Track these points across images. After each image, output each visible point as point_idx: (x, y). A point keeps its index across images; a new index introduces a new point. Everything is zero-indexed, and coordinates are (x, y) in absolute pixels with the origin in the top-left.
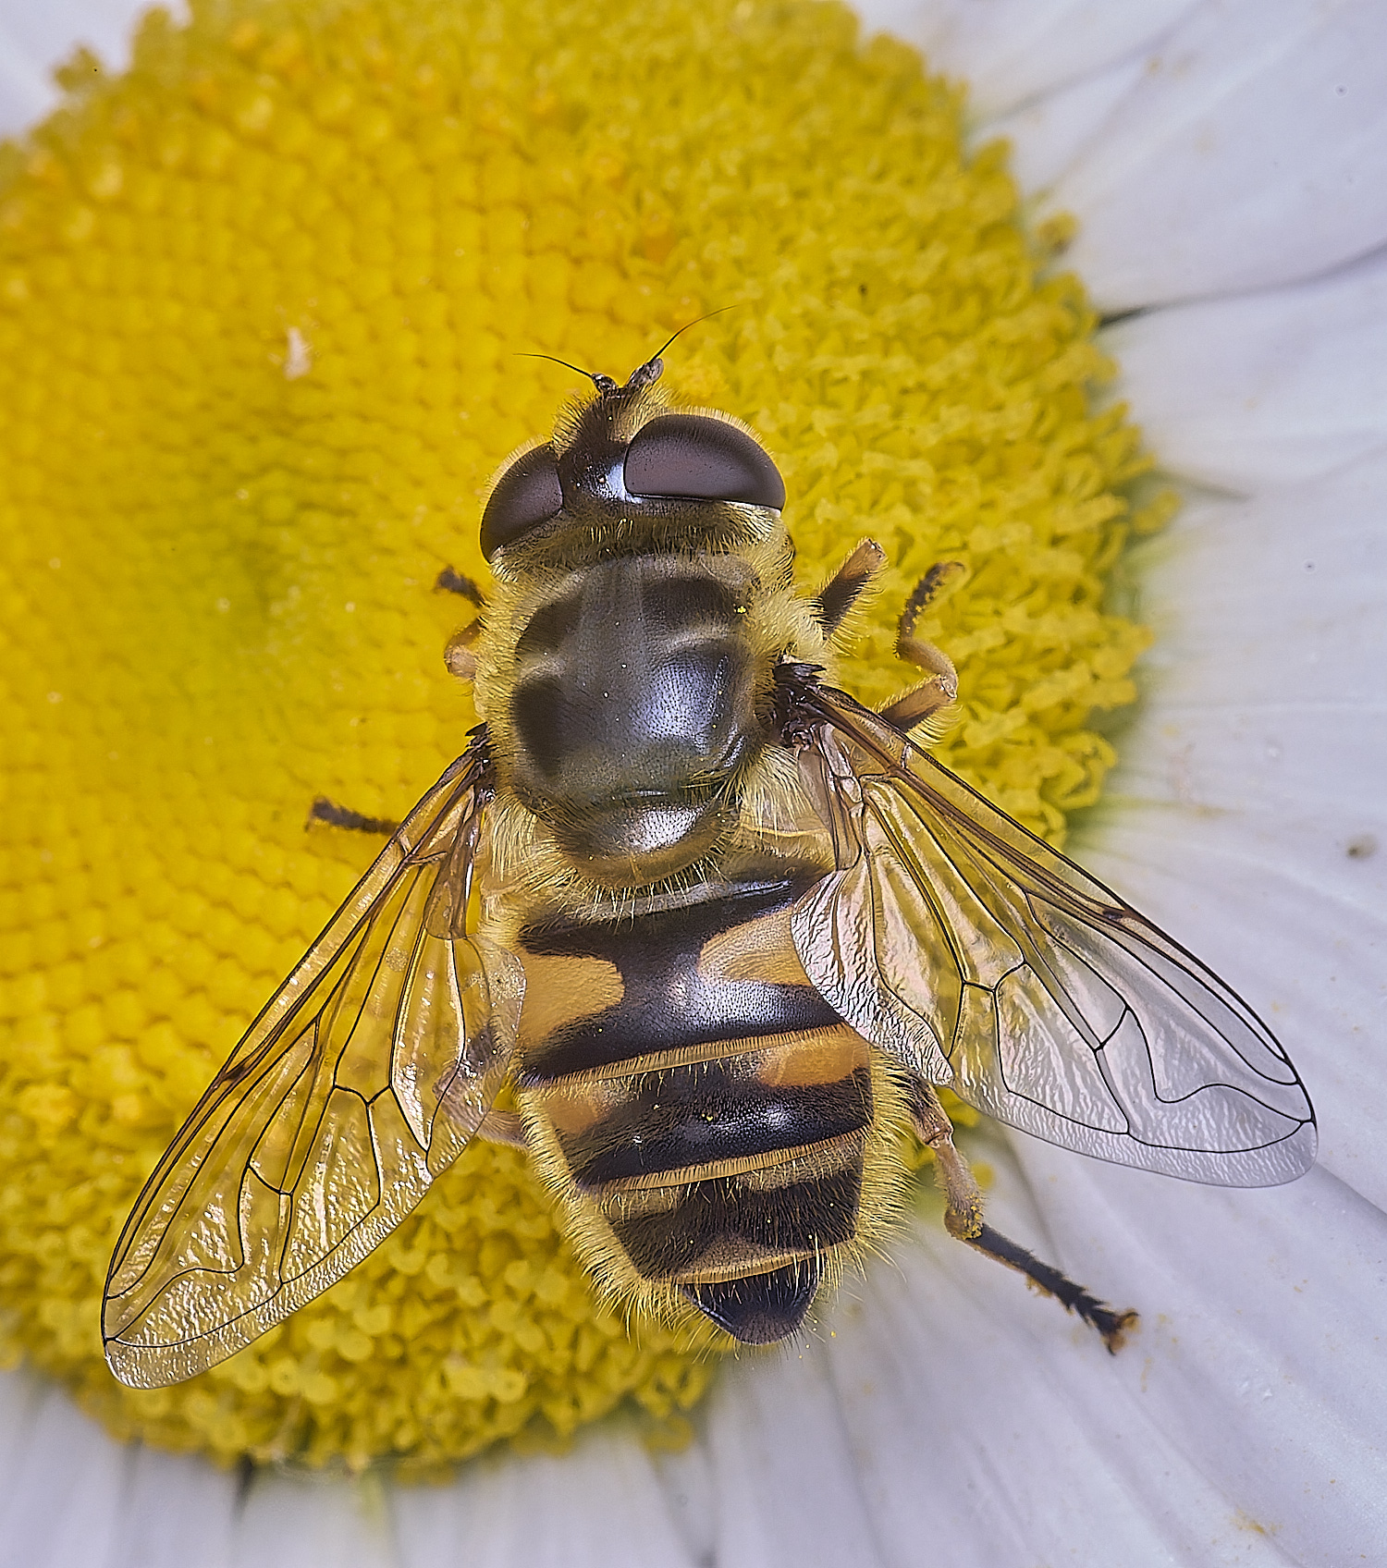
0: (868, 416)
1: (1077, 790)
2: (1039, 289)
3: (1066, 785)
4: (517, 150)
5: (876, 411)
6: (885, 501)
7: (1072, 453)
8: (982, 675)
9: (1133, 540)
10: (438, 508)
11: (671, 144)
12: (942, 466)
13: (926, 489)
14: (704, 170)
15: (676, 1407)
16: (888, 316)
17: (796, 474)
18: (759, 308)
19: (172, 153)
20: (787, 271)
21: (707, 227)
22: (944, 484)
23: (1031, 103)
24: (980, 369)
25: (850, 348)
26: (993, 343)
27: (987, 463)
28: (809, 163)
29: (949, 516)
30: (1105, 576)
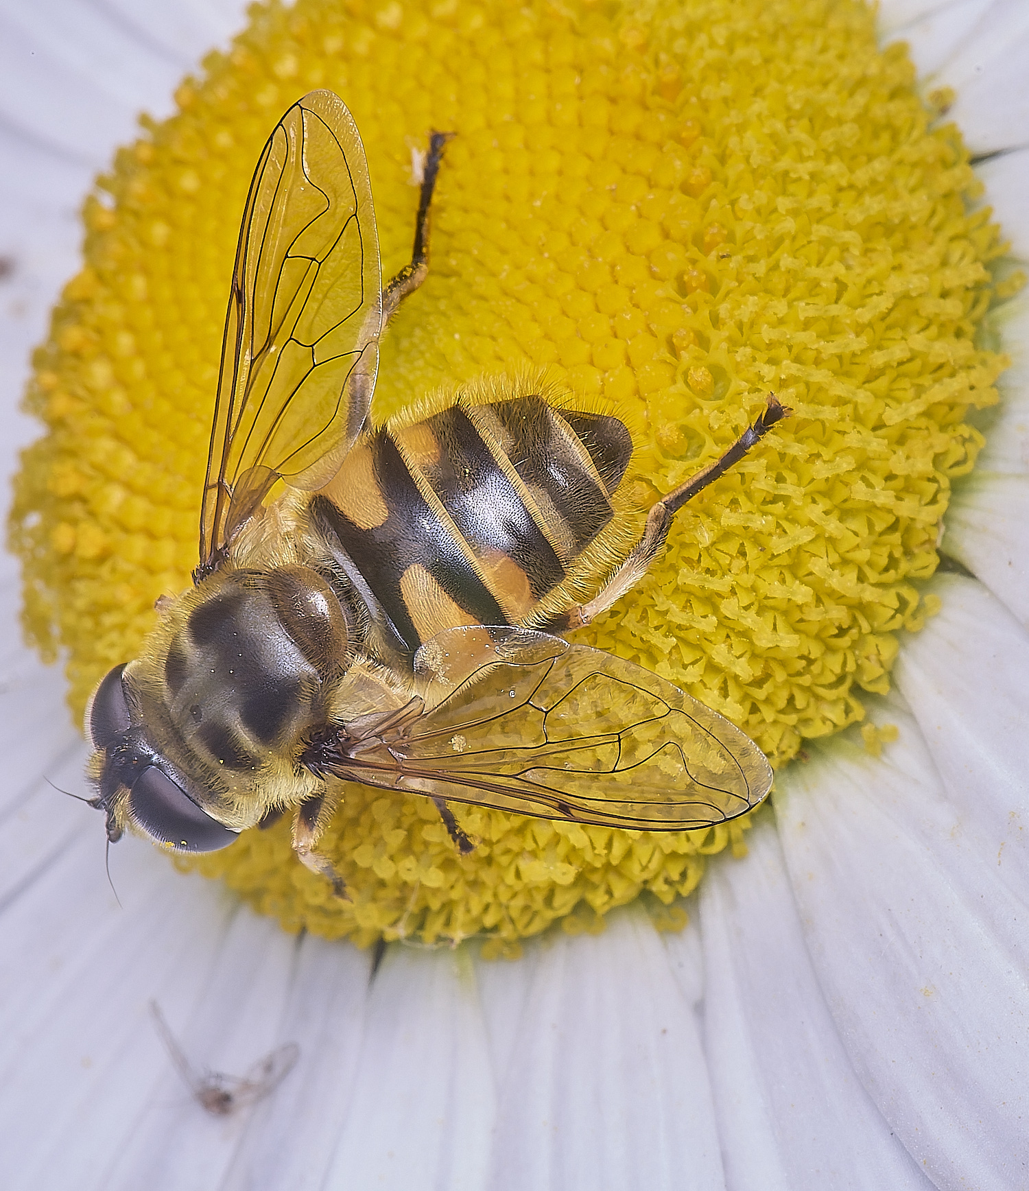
0: (814, 203)
1: (957, 464)
2: (930, 131)
3: (951, 460)
4: (574, 31)
5: (822, 199)
6: (827, 259)
7: (953, 239)
8: (894, 380)
9: (995, 303)
10: (518, 267)
11: (678, 23)
12: (867, 239)
13: (856, 252)
14: (702, 39)
15: (678, 896)
16: (828, 137)
17: (767, 238)
18: (741, 128)
19: (332, 44)
20: (758, 106)
21: (704, 79)
22: (866, 252)
23: (922, 18)
24: (891, 178)
25: (802, 159)
26: (900, 162)
27: (897, 238)
28: (774, 37)
29: (871, 272)
30: (977, 323)
